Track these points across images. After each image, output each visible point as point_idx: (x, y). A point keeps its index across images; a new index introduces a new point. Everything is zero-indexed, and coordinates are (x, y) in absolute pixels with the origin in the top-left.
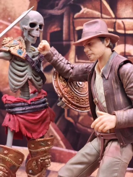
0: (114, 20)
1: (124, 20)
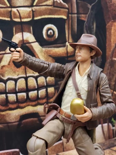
0: (10, 9)
1: (18, 9)
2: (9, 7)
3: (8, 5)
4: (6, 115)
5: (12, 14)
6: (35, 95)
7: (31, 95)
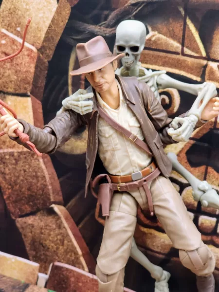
0: (205, 62)
2: (204, 58)
3: (204, 54)
4: (149, 235)
5: (207, 72)
6: (210, 225)
7: (203, 221)
